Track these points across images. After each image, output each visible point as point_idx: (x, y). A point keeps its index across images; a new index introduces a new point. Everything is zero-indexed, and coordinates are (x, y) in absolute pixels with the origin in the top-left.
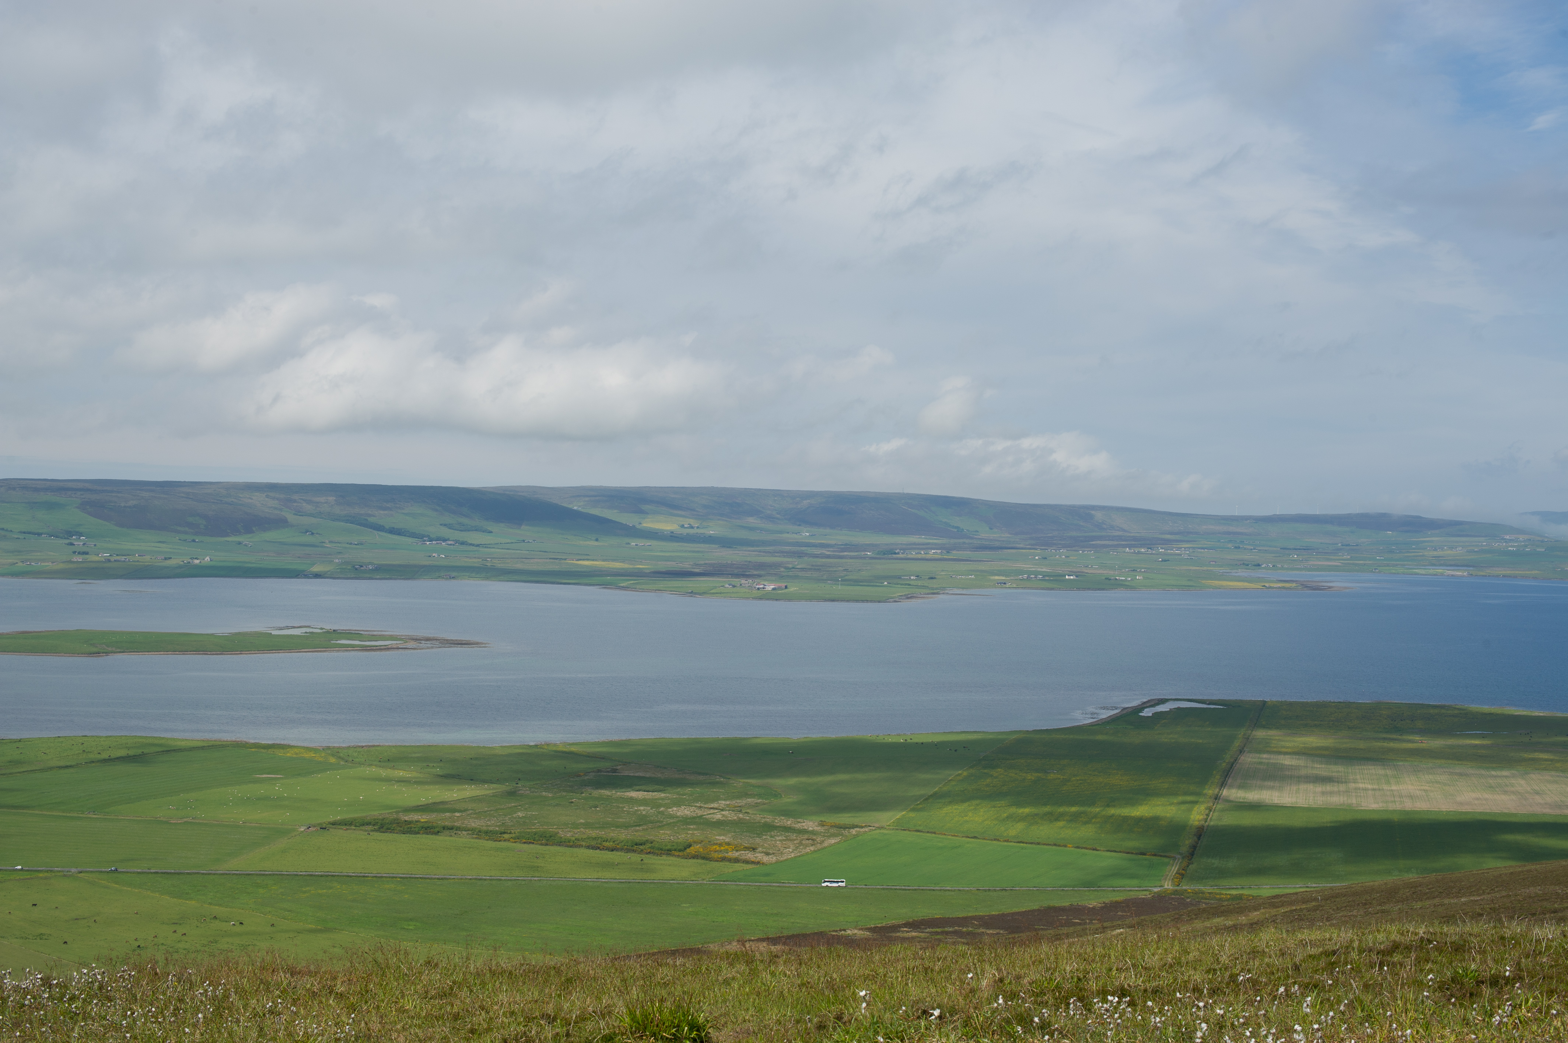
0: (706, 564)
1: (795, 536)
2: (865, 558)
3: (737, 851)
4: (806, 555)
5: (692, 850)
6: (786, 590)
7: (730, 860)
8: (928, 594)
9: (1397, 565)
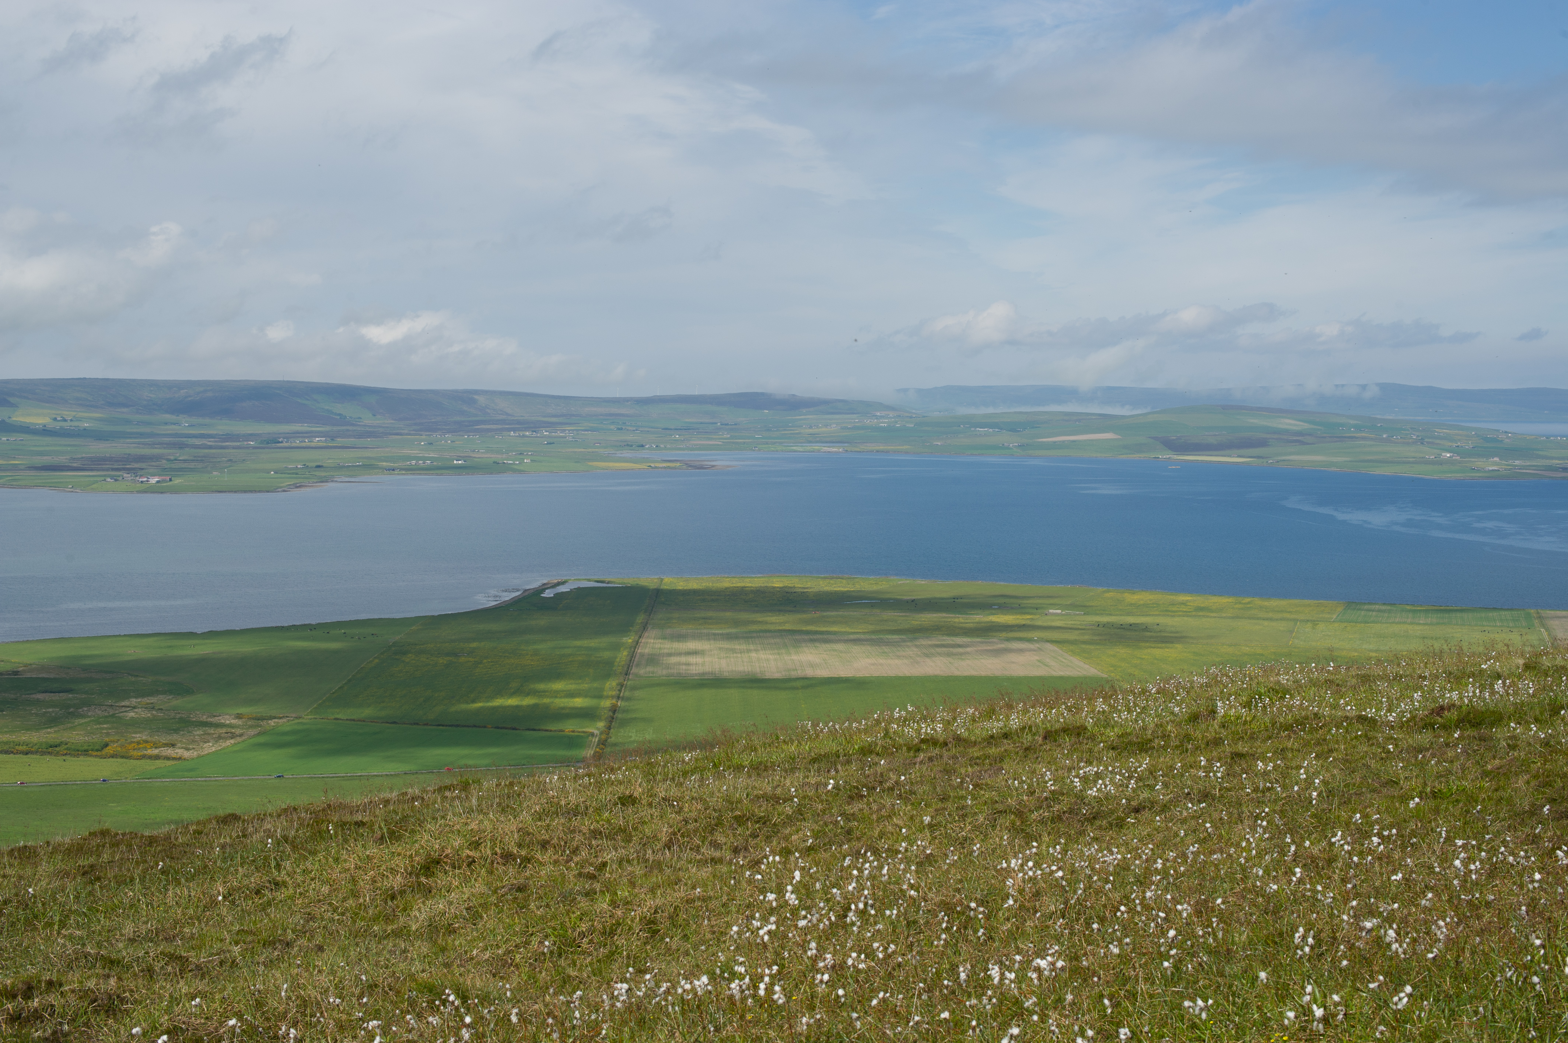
0: (82, 458)
1: (173, 427)
2: (248, 448)
3: (156, 748)
4: (187, 446)
5: (109, 750)
6: (171, 483)
7: (150, 757)
8: (316, 483)
9: (775, 443)
